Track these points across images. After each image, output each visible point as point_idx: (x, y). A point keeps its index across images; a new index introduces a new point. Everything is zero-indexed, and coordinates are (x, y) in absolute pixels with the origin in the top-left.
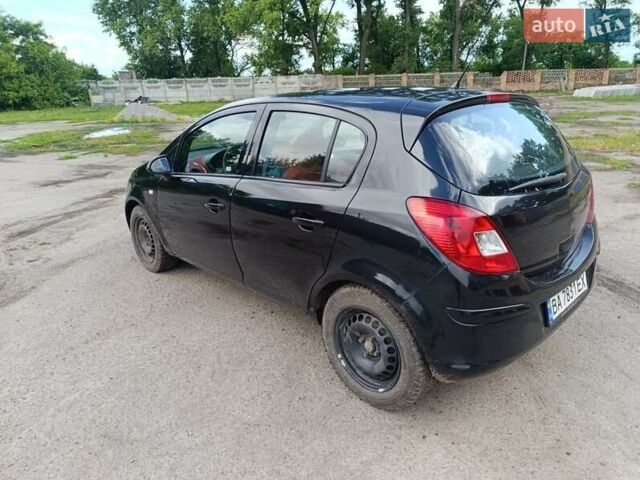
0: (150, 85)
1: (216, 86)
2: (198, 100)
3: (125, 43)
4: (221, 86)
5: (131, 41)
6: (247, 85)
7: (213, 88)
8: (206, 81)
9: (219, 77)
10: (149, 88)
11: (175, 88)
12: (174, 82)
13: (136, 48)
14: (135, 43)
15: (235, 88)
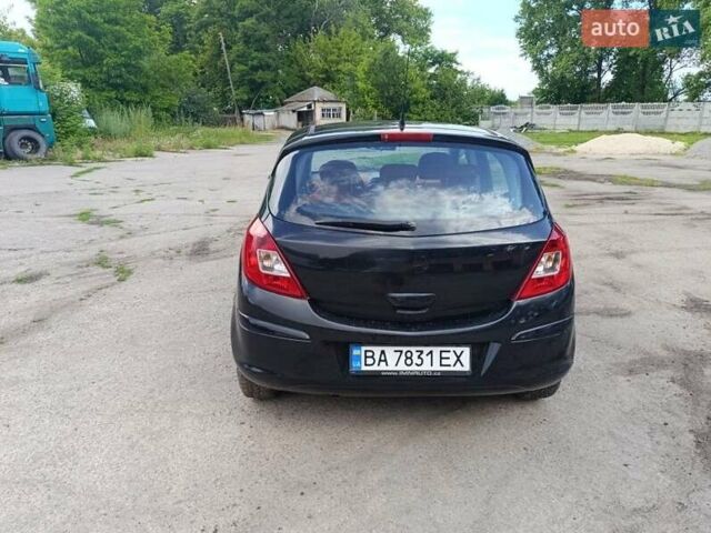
0: (541, 111)
1: (616, 113)
2: (590, 129)
3: (538, 67)
4: (624, 113)
5: (546, 64)
6: (658, 113)
7: (612, 115)
8: (606, 108)
9: (624, 103)
10: (538, 114)
11: (566, 114)
12: (568, 108)
13: (550, 71)
14: (550, 66)
15: (641, 115)
